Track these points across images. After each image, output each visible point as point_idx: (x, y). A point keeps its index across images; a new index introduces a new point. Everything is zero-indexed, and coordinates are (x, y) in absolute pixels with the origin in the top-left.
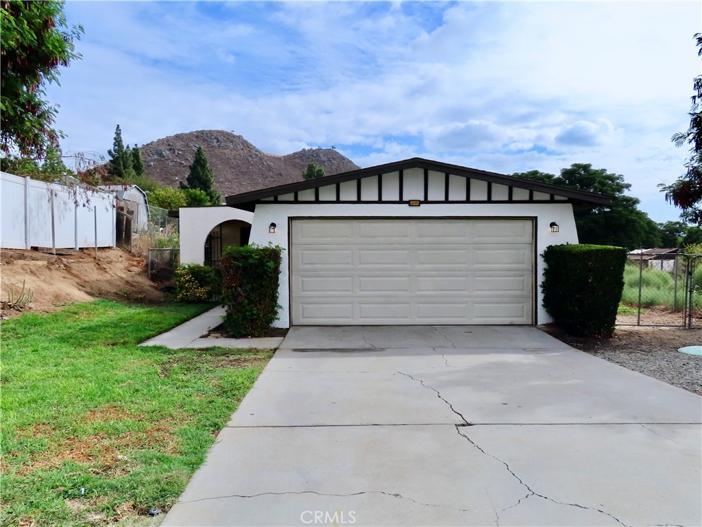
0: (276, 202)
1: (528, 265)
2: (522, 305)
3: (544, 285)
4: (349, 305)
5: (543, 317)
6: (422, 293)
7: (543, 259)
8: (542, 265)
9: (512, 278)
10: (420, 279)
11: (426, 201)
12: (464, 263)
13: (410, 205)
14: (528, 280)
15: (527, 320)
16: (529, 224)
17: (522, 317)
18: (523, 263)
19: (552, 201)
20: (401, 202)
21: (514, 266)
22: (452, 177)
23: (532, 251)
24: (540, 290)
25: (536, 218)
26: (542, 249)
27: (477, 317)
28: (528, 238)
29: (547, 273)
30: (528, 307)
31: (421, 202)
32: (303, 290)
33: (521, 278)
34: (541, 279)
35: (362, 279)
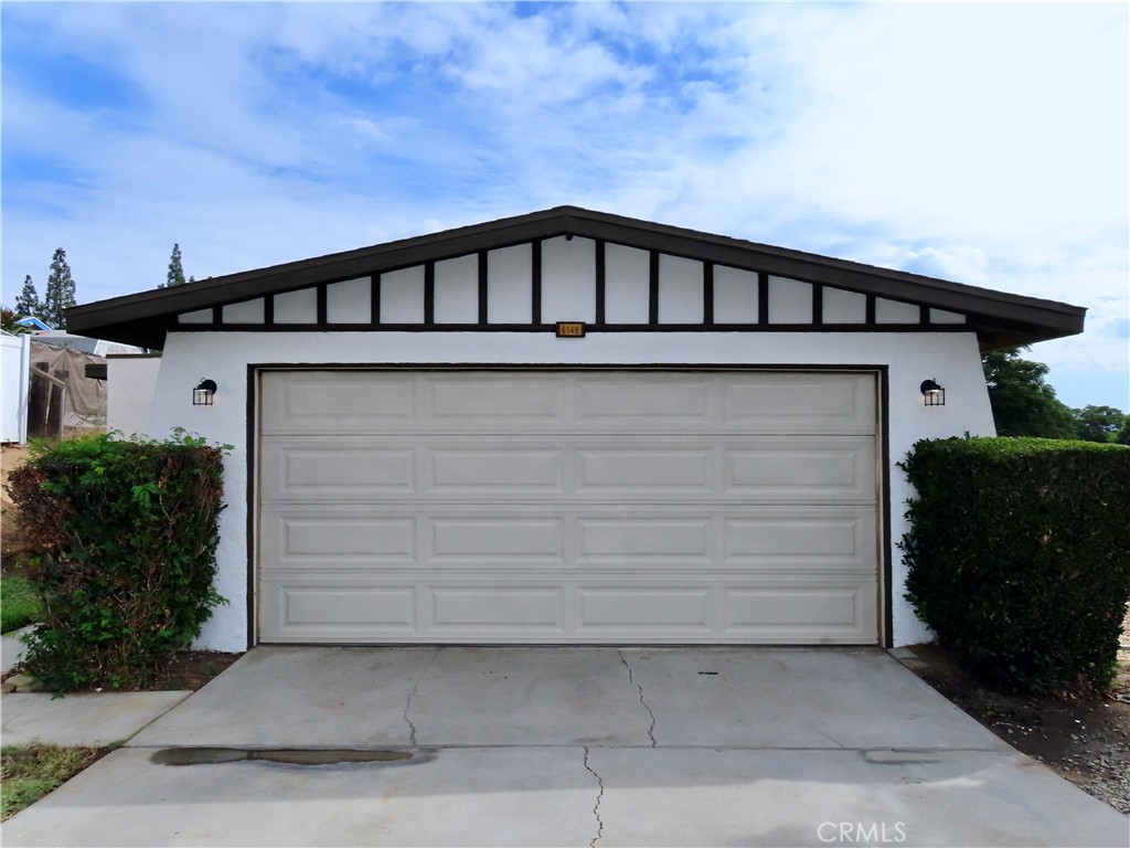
0: (218, 325)
1: (866, 490)
2: (849, 594)
3: (908, 542)
4: (406, 593)
5: (909, 628)
6: (594, 560)
7: (905, 475)
8: (902, 491)
9: (823, 524)
10: (586, 524)
11: (601, 326)
12: (701, 485)
13: (558, 336)
14: (867, 527)
15: (866, 633)
16: (866, 384)
17: (852, 624)
18: (852, 485)
19: (925, 326)
20: (536, 326)
21: (829, 493)
22: (666, 261)
23: (876, 454)
24: (897, 555)
25: (884, 369)
26: (900, 449)
27: (735, 624)
28: (865, 420)
29: (916, 511)
30: (868, 595)
31: (587, 328)
32: (289, 553)
33: (849, 524)
34: (900, 527)
35: (439, 524)
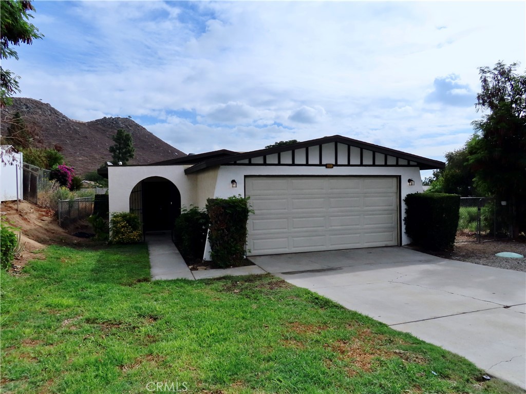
0: (235, 164)
1: (394, 206)
2: (391, 233)
3: (406, 219)
4: (286, 239)
5: (405, 240)
6: (333, 228)
7: (404, 203)
8: (404, 206)
9: (383, 216)
10: (331, 218)
11: (336, 165)
12: (358, 207)
13: (326, 167)
14: (395, 216)
15: (394, 243)
16: (395, 180)
17: (392, 241)
18: (392, 206)
19: (409, 165)
20: (320, 165)
21: (387, 208)
22: (352, 148)
23: (397, 198)
24: (403, 222)
25: (400, 176)
26: (404, 196)
27: (366, 242)
28: (394, 189)
29: (407, 212)
30: (395, 234)
31: (334, 165)
32: (254, 230)
33: (391, 215)
34: (404, 215)
35: (294, 220)
